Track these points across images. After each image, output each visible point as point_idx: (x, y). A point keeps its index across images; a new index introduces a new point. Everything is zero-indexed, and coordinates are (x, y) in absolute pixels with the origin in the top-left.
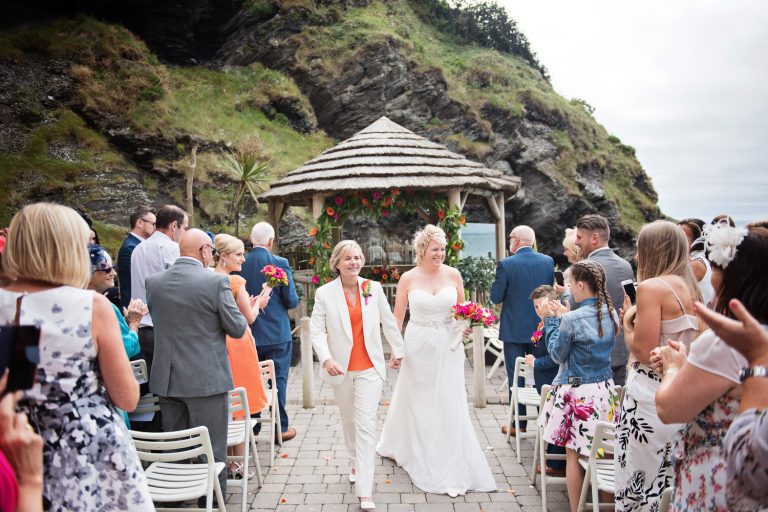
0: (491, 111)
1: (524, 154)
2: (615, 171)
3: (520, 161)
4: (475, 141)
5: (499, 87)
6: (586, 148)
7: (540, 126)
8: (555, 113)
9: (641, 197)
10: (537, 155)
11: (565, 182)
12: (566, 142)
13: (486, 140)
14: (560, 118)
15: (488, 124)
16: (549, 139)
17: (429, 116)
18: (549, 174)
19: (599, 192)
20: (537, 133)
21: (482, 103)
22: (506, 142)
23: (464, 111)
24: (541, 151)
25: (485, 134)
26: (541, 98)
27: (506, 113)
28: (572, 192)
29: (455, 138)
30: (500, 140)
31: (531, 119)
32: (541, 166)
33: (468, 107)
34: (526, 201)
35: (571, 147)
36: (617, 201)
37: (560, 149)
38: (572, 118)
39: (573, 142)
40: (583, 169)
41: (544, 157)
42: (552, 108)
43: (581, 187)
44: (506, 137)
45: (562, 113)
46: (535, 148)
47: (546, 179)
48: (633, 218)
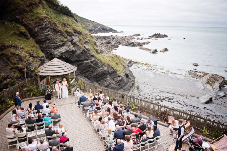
0: (67, 32)
1: (74, 41)
2: (90, 42)
3: (73, 42)
4: (64, 38)
5: (68, 26)
6: (85, 38)
7: (76, 34)
8: (79, 32)
9: (95, 47)
10: (76, 41)
11: (82, 46)
12: (81, 38)
13: (66, 38)
14: (80, 33)
15: (66, 35)
16: (78, 37)
17: (54, 33)
18: (79, 45)
19: (88, 48)
20: (76, 36)
21: (65, 30)
22: (70, 38)
23: (61, 32)
24: (77, 40)
25: (66, 37)
26: (76, 29)
27: (70, 32)
28: (83, 48)
29: (60, 38)
30: (69, 38)
31: (75, 33)
32: (77, 43)
33: (62, 31)
34: (75, 50)
35: (82, 39)
36: (91, 49)
37: (80, 40)
38: (82, 32)
39: (83, 38)
40: (85, 43)
41: (77, 41)
42: (79, 31)
43: (85, 47)
44: (70, 37)
45: (80, 31)
46: (76, 39)
47: (78, 46)
48: (94, 52)
